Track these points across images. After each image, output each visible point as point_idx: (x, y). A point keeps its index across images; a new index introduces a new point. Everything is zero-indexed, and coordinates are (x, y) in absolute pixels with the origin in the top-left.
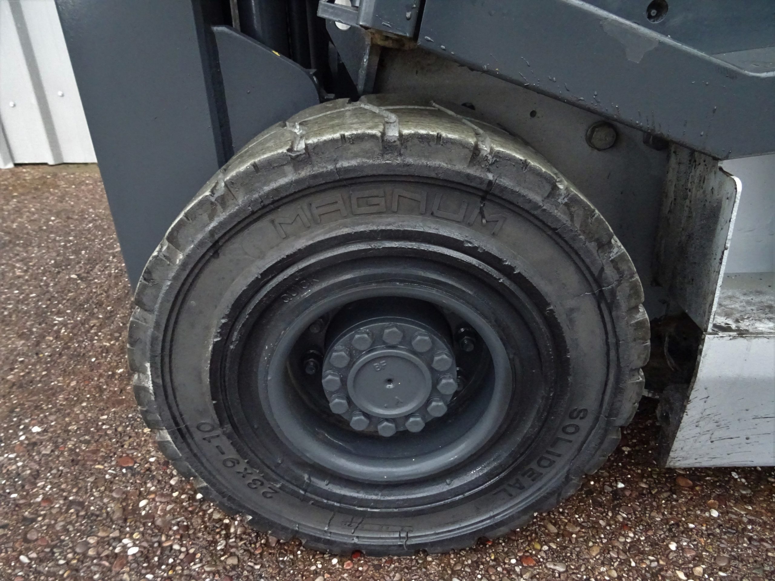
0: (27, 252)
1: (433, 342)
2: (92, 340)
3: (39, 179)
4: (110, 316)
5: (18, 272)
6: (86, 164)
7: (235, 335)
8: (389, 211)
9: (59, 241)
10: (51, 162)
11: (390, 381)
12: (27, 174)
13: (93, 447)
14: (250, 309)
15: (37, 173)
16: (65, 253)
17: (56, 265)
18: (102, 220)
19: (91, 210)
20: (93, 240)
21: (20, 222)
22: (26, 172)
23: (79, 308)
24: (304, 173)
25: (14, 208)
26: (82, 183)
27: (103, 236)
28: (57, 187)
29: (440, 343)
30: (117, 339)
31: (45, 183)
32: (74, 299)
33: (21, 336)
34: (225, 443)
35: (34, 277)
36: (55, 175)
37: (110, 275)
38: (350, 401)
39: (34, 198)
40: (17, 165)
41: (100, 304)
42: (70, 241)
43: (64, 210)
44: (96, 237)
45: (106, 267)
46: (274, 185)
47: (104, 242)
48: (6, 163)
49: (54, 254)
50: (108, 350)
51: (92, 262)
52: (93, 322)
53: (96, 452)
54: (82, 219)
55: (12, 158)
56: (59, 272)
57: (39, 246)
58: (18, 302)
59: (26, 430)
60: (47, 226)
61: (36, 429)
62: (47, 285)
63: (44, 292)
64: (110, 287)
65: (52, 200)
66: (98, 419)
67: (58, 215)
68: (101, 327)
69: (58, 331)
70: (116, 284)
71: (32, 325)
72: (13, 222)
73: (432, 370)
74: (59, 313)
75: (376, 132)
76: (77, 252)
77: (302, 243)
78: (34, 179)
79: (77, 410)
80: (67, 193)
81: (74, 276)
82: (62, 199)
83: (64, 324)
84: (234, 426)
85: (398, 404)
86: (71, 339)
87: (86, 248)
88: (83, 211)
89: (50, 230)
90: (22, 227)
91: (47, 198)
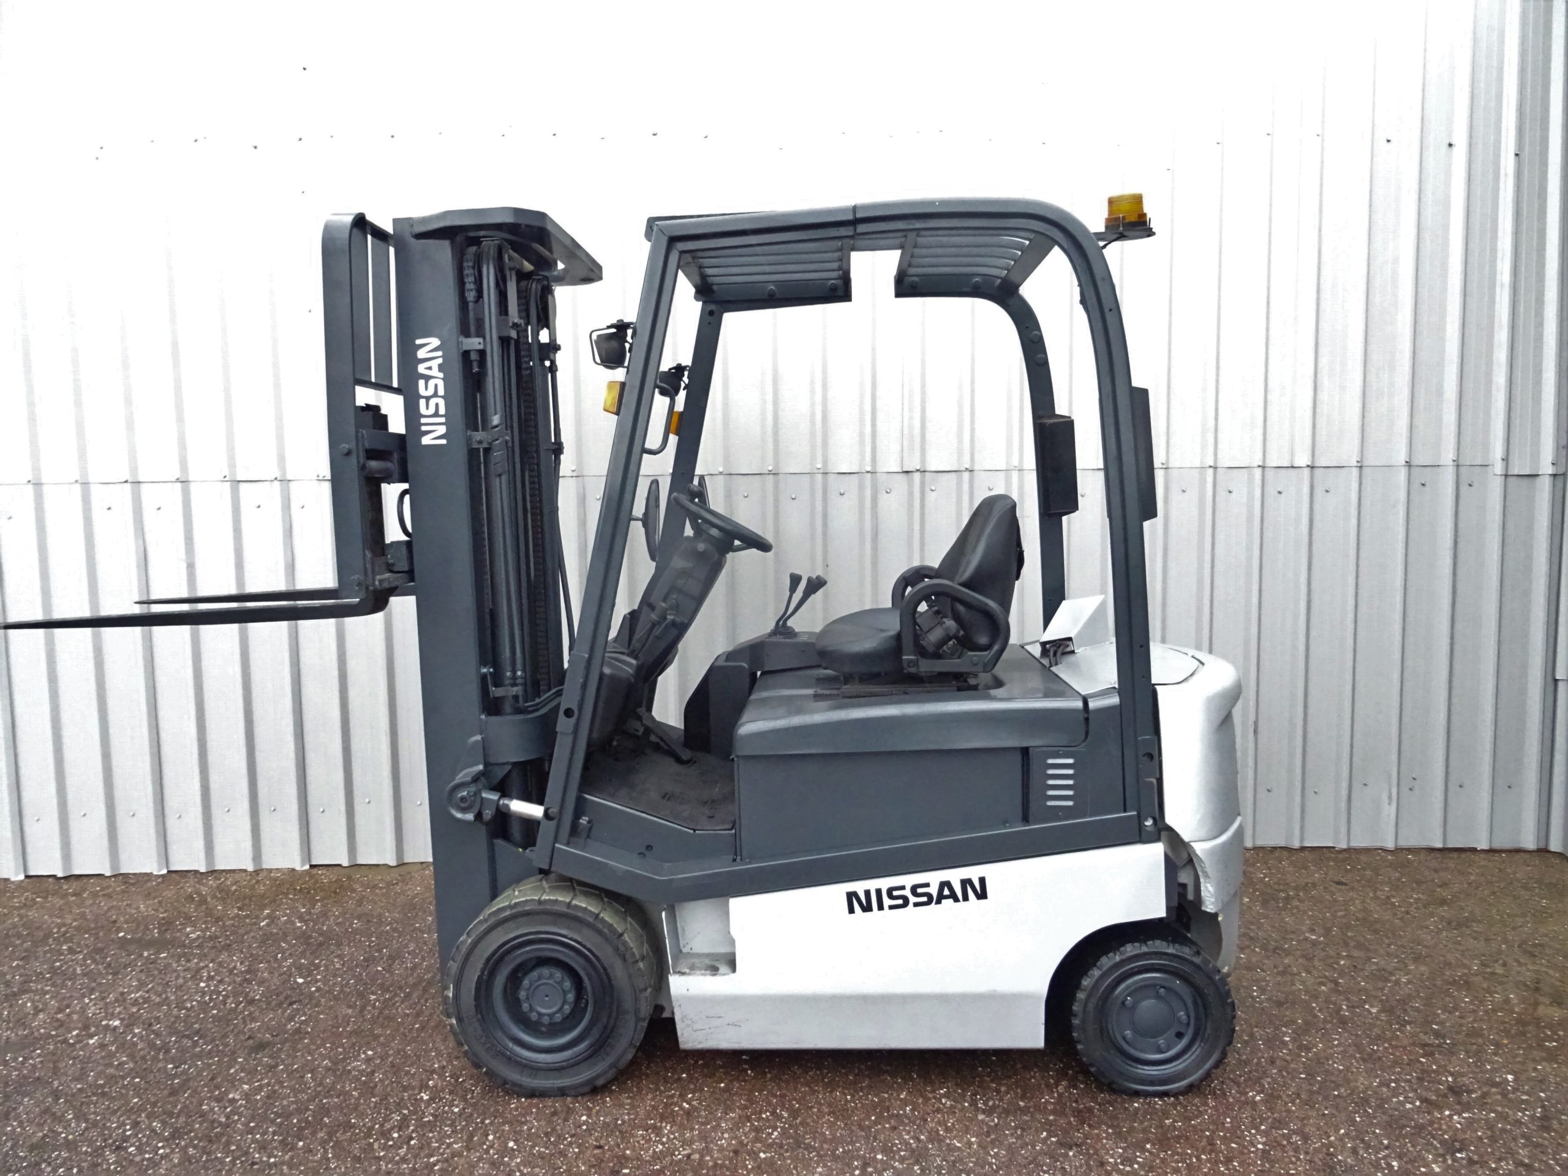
0: (340, 950)
1: (563, 978)
2: (397, 1009)
3: (336, 881)
4: (408, 996)
5: (337, 966)
6: (377, 865)
7: (486, 973)
8: (546, 924)
9: (364, 942)
10: (345, 864)
11: (547, 996)
12: (325, 877)
13: (403, 1060)
14: (492, 961)
15: (333, 876)
16: (370, 952)
17: (365, 960)
18: (397, 923)
19: (387, 914)
20: (392, 941)
21: (328, 925)
22: (322, 874)
23: (387, 990)
24: (513, 911)
25: (320, 912)
26: (375, 887)
27: (399, 937)
28: (353, 891)
29: (566, 978)
30: (414, 1009)
31: (342, 886)
32: (382, 984)
33: (349, 1007)
34: (477, 1025)
35: (350, 969)
36: (349, 878)
37: (407, 967)
38: (531, 1006)
39: (335, 902)
40: (312, 866)
41: (400, 988)
42: (373, 942)
43: (366, 914)
44: (393, 938)
45: (403, 962)
46: (503, 915)
47: (401, 942)
48: (303, 865)
49: (362, 952)
50: (408, 1015)
51: (392, 958)
52: (397, 999)
53: (404, 1063)
54: (380, 923)
55: (310, 860)
56: (367, 966)
57: (349, 945)
58: (342, 986)
59: (364, 1053)
60: (352, 928)
61: (370, 1053)
62: (361, 974)
63: (359, 979)
64: (407, 977)
65: (351, 904)
66: (405, 1048)
67: (359, 918)
68: (402, 1002)
69: (374, 1004)
70: (412, 975)
71: (356, 1001)
72: (323, 925)
73: (563, 991)
74: (373, 993)
75: (537, 898)
76: (380, 951)
77: (512, 935)
78: (330, 882)
79: (393, 1044)
80: (364, 897)
81: (379, 968)
82: (360, 903)
83: (377, 1000)
84: (482, 1016)
85: (550, 1008)
86: (384, 1009)
87: (386, 947)
88: (380, 915)
89: (356, 932)
90: (330, 929)
91: (348, 902)
